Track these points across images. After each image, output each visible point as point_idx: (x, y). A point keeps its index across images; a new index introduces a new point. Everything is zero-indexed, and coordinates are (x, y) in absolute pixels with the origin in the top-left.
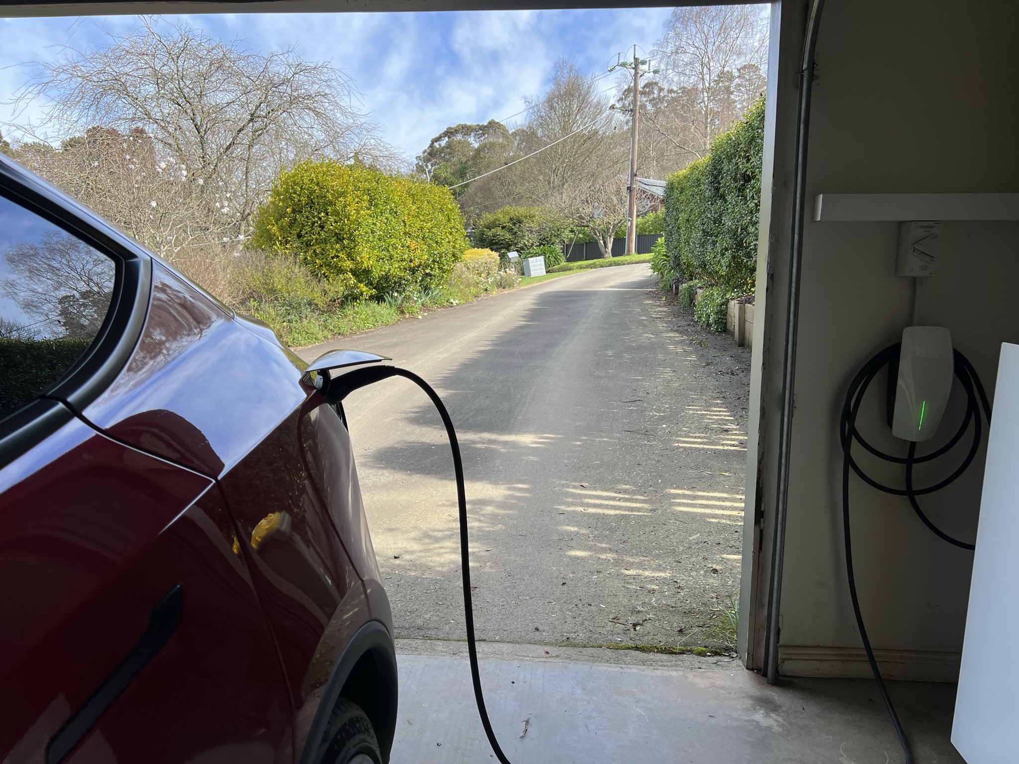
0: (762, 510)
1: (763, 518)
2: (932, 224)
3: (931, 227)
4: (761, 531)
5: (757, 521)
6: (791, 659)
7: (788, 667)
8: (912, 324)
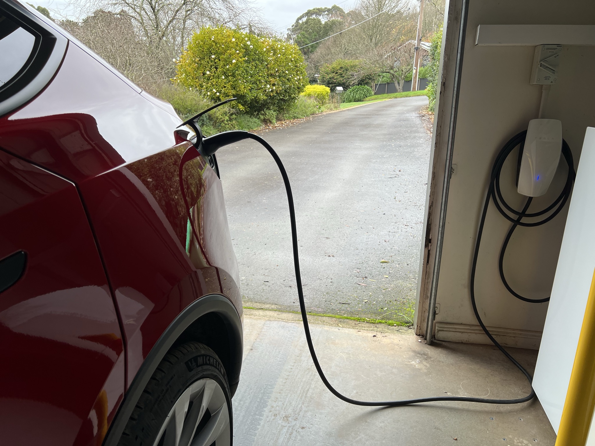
0: (430, 238)
1: (431, 243)
2: (556, 46)
3: (555, 49)
4: (429, 251)
5: (426, 246)
6: (443, 330)
7: (441, 335)
8: (536, 117)
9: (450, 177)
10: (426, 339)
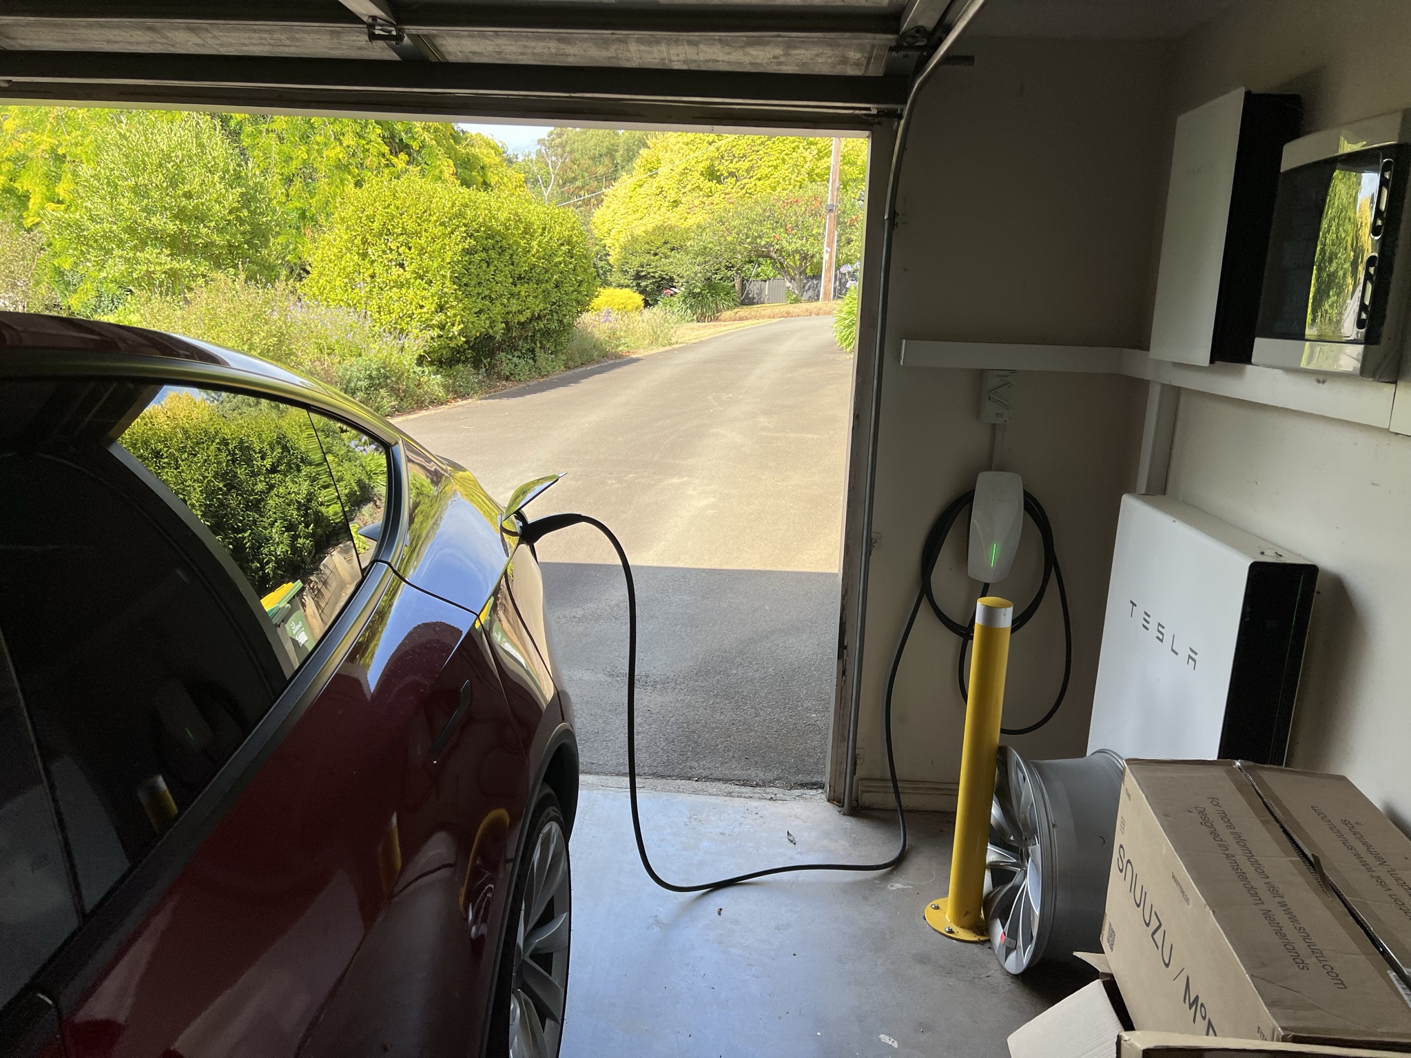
0: (845, 644)
2: (1007, 373)
3: (1007, 376)
4: (844, 665)
5: (840, 656)
6: (870, 791)
8: (989, 468)
9: (869, 553)
10: (843, 806)
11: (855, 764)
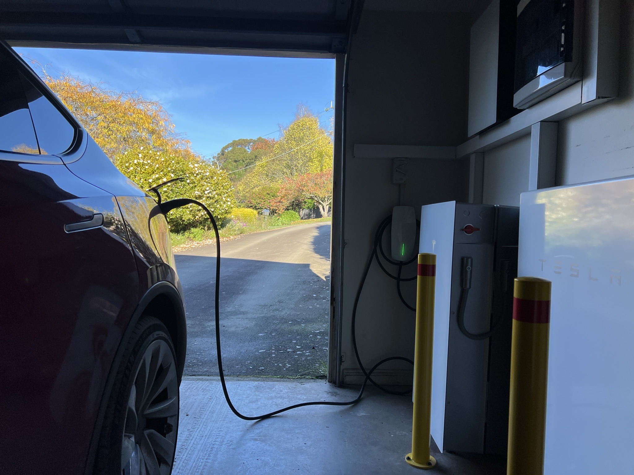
0: (334, 297)
1: (335, 301)
2: (404, 159)
4: (334, 308)
5: (332, 303)
6: (349, 375)
7: (348, 379)
8: (398, 205)
10: (336, 384)
11: (341, 361)
